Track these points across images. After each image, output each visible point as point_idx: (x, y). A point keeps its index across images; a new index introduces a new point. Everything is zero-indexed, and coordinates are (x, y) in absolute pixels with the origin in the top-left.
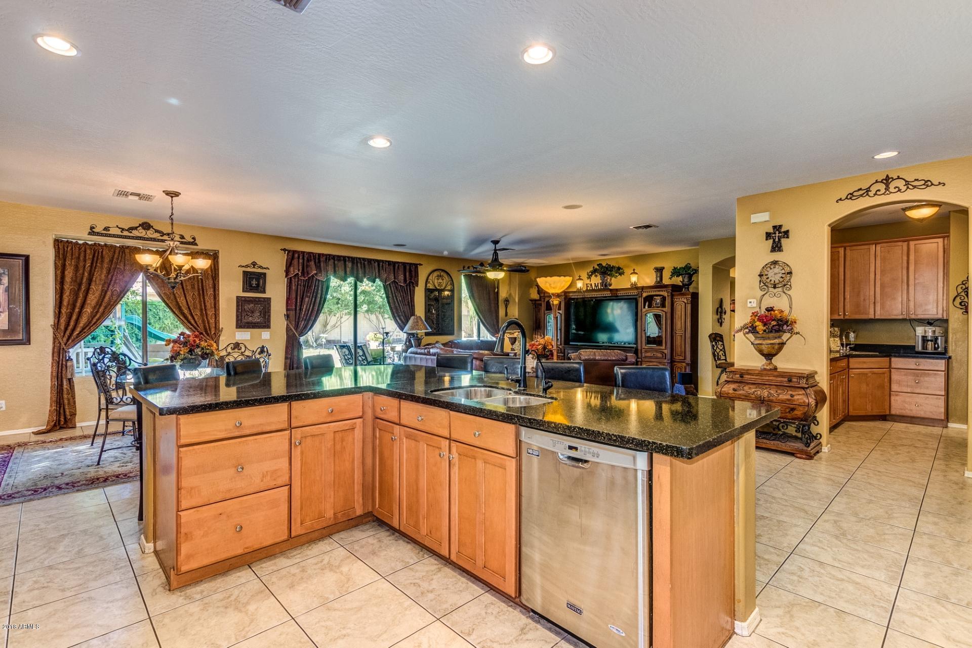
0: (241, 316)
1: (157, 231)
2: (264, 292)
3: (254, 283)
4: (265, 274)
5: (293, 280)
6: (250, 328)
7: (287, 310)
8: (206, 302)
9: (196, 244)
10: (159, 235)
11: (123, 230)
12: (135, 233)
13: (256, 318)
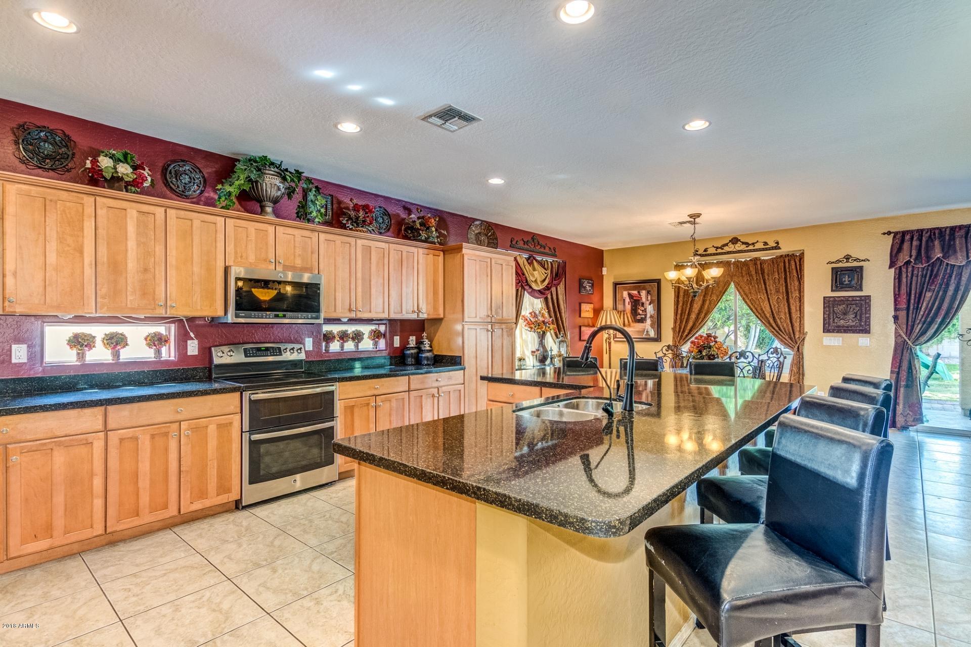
0: (829, 319)
1: (743, 243)
2: (861, 289)
3: (846, 279)
4: (861, 268)
5: (904, 270)
6: (841, 332)
7: (896, 309)
8: (791, 305)
9: (779, 248)
10: (745, 246)
11: (717, 248)
12: (726, 249)
13: (850, 320)
